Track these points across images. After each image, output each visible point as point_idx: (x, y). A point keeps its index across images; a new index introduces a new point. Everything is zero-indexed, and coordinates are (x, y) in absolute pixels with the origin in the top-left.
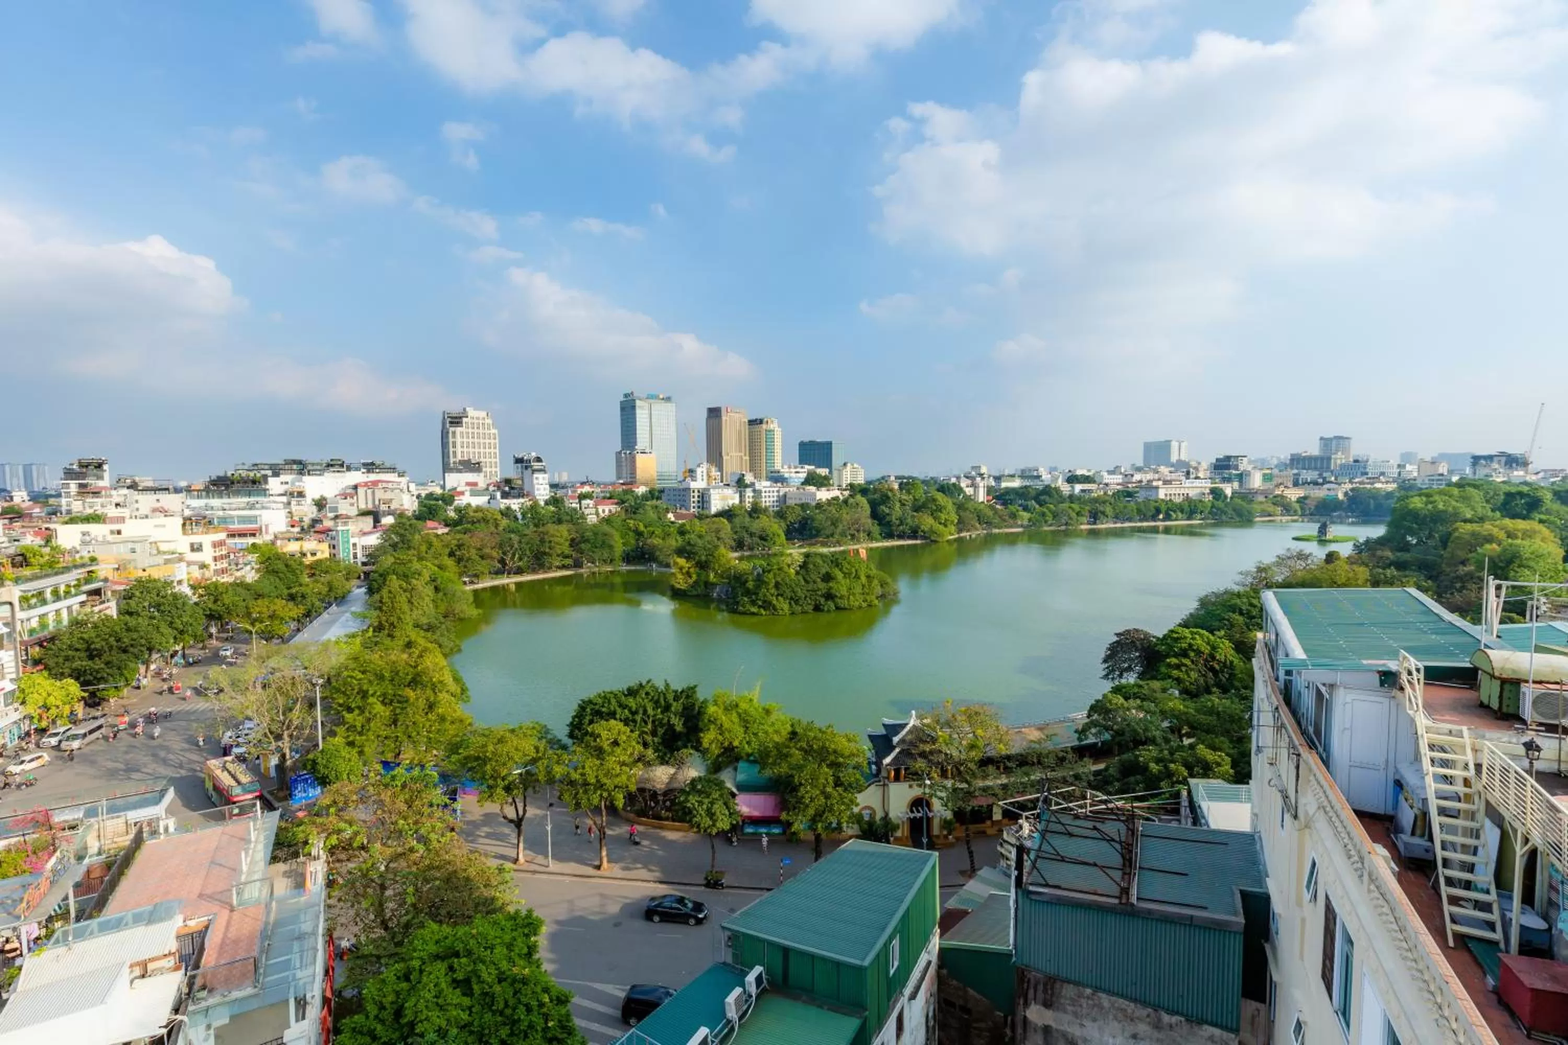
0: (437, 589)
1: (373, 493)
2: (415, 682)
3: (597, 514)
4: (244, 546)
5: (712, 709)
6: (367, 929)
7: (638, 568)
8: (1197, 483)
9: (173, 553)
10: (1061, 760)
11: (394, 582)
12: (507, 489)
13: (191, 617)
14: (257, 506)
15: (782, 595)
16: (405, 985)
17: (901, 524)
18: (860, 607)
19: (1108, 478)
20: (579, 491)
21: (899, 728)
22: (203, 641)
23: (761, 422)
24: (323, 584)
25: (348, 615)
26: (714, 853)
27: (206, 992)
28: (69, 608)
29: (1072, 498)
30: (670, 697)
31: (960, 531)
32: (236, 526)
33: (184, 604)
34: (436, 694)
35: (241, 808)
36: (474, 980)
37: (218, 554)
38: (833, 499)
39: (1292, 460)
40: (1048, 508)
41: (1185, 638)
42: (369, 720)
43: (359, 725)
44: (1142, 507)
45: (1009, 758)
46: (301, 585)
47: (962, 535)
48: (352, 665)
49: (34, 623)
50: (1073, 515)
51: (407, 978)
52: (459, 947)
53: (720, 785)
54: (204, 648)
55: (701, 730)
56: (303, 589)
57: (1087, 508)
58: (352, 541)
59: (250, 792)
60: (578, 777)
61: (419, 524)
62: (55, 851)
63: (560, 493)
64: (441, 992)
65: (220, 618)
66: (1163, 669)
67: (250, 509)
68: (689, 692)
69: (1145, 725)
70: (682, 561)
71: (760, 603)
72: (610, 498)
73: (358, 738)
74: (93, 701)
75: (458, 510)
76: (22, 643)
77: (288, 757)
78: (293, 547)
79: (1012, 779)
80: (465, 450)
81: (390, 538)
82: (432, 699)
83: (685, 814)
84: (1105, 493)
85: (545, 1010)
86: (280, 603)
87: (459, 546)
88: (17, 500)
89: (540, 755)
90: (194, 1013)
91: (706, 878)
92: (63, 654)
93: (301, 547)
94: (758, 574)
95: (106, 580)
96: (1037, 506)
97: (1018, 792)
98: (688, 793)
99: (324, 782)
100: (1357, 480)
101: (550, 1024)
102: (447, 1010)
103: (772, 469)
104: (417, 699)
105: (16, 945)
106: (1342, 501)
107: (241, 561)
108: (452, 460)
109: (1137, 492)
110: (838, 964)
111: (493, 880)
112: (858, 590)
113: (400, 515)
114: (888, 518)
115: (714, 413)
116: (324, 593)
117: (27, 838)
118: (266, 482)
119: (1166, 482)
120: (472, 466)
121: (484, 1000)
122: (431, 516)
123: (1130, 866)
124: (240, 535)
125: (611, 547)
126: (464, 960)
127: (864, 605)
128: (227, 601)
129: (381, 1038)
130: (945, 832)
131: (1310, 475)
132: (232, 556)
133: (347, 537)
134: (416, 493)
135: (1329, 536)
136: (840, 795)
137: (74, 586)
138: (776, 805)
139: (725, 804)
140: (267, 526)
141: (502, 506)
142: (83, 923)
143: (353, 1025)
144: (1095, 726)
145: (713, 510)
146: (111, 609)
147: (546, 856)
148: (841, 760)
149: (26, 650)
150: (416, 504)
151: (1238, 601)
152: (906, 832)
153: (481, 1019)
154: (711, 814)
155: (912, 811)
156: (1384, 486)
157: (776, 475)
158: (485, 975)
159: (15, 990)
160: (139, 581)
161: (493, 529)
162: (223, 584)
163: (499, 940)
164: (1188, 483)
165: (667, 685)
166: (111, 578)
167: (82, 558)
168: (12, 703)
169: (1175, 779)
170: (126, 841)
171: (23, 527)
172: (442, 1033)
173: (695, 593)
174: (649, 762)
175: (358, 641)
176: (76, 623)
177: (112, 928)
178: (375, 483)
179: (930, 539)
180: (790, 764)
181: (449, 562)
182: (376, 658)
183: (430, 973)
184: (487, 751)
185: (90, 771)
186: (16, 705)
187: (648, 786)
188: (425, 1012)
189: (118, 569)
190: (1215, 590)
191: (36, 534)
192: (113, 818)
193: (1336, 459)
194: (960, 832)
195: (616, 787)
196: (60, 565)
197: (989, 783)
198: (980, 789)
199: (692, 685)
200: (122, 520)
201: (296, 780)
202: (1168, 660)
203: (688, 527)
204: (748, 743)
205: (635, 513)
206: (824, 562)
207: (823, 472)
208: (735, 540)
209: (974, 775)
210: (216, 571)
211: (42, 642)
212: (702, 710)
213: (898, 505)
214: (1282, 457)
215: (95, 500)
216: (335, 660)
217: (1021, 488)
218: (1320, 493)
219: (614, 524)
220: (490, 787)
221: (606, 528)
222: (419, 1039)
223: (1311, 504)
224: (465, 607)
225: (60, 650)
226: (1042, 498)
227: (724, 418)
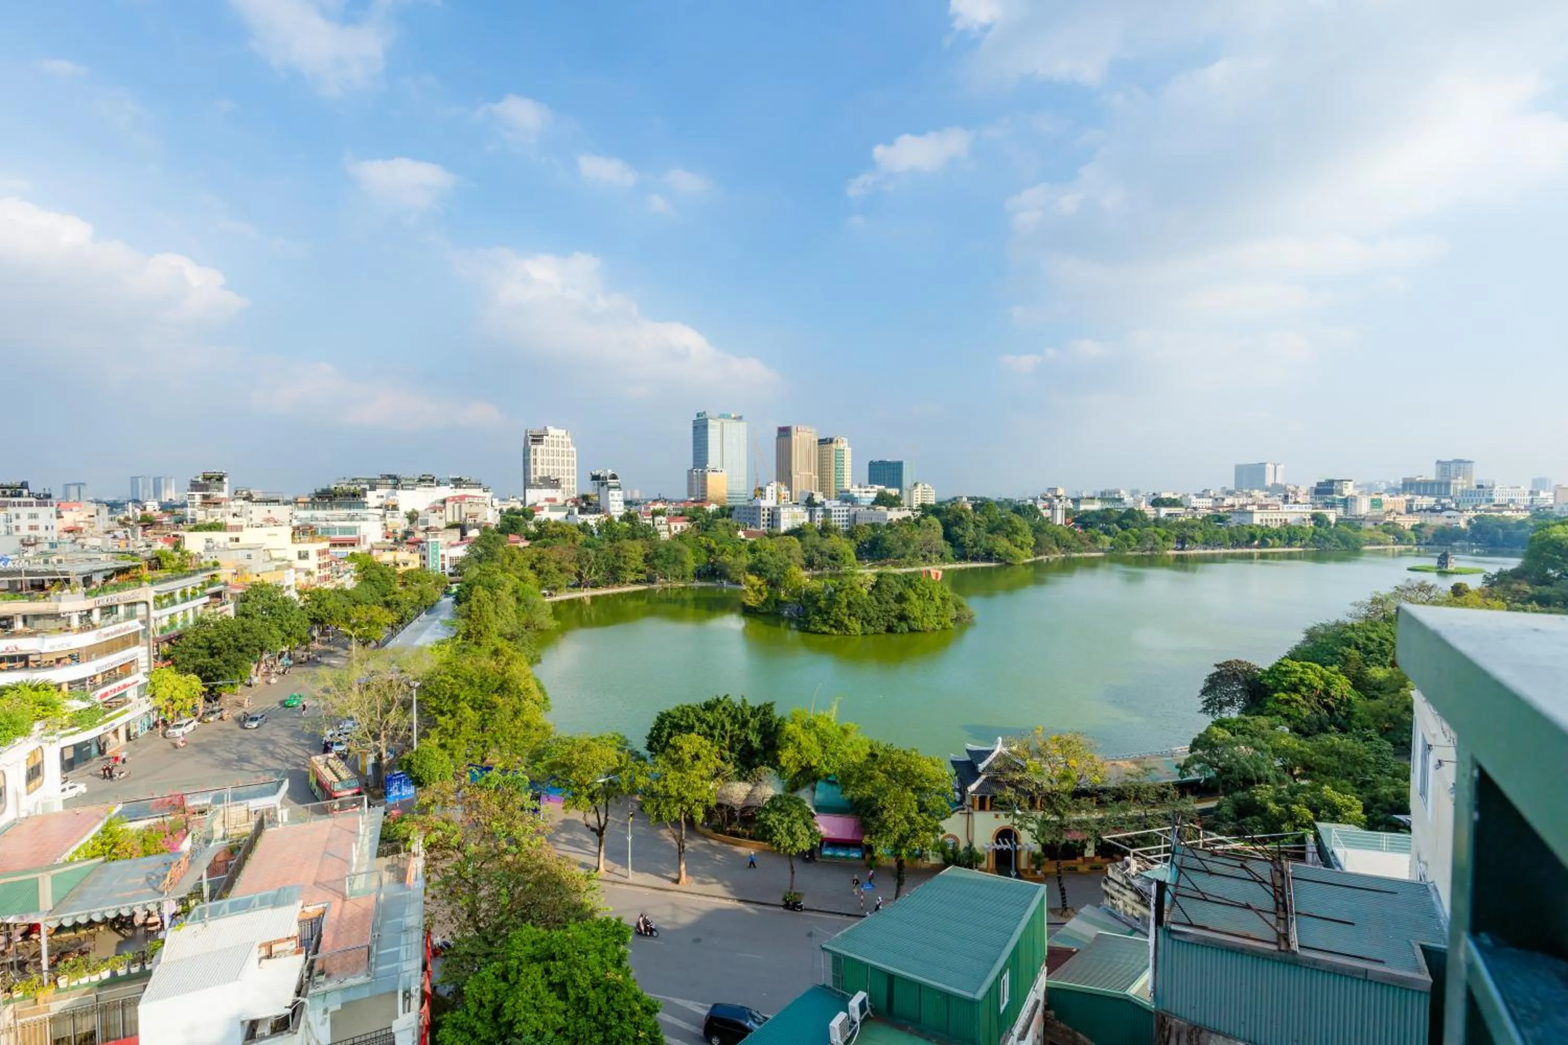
0: (519, 600)
1: (460, 507)
2: (503, 688)
3: (669, 530)
4: (345, 555)
5: (789, 727)
6: (463, 928)
7: (709, 584)
8: (1296, 508)
9: (283, 560)
10: (1163, 796)
11: (481, 593)
12: (584, 505)
13: (298, 620)
14: (357, 518)
15: (854, 615)
16: (502, 985)
17: (975, 545)
18: (934, 630)
19: (1195, 502)
20: (652, 508)
21: (983, 755)
22: (307, 643)
23: (831, 441)
24: (415, 592)
25: (437, 622)
26: (793, 873)
27: (324, 977)
28: (194, 608)
29: (1157, 522)
30: (748, 713)
31: (1038, 554)
32: (338, 536)
33: (292, 608)
34: (520, 701)
35: (341, 803)
36: (569, 984)
37: (322, 562)
38: (904, 519)
39: (1404, 485)
40: (1130, 532)
41: (1296, 671)
42: (460, 724)
43: (450, 728)
44: (1236, 533)
45: (1104, 791)
46: (394, 593)
47: (1040, 558)
48: (444, 669)
49: (165, 622)
50: (1159, 540)
51: (505, 978)
52: (555, 949)
53: (800, 803)
54: (307, 650)
55: (779, 748)
56: (398, 596)
57: (1175, 533)
58: (441, 552)
59: (350, 788)
60: (660, 788)
61: (503, 537)
62: (187, 833)
63: (633, 510)
64: (537, 994)
65: (322, 622)
66: (1270, 704)
67: (351, 520)
68: (765, 710)
69: (1255, 763)
70: (753, 579)
71: (832, 622)
72: (681, 515)
73: (449, 741)
74: (211, 696)
75: (538, 525)
76: (154, 639)
77: (384, 755)
78: (387, 557)
79: (1108, 814)
80: (545, 467)
81: (476, 550)
82: (518, 706)
83: (765, 832)
84: (1194, 518)
85: (636, 1019)
86: (377, 609)
87: (540, 559)
88: (149, 509)
89: (623, 765)
90: (313, 996)
91: (785, 899)
92: (188, 651)
93: (395, 557)
94: (830, 594)
95: (226, 584)
96: (1119, 530)
97: (1115, 828)
98: (768, 811)
99: (418, 782)
100: (1481, 507)
101: (641, 1034)
102: (544, 1013)
103: (841, 488)
104: (505, 705)
105: (157, 919)
106: (1465, 530)
107: (341, 569)
108: (532, 477)
109: (1230, 517)
110: (948, 996)
111: (581, 886)
112: (932, 612)
113: (485, 529)
114: (961, 539)
115: (785, 432)
116: (416, 601)
117: (166, 819)
118: (365, 496)
119: (1262, 507)
120: (552, 483)
121: (579, 1004)
122: (513, 530)
123: (1285, 910)
124: (340, 545)
125: (683, 563)
126: (559, 963)
127: (939, 627)
128: (329, 607)
129: (480, 1035)
130: (1033, 867)
131: (1427, 501)
132: (334, 564)
133: (437, 548)
134: (498, 508)
135: (1451, 568)
136: (925, 820)
137: (200, 588)
138: (855, 828)
139: (805, 824)
140: (365, 537)
141: (579, 522)
142: (216, 903)
143: (454, 1021)
144: (1199, 762)
145: (783, 528)
146: (230, 610)
147: (627, 867)
148: (927, 785)
149: (158, 646)
150: (499, 518)
151: (1353, 634)
152: (992, 864)
153: (575, 1023)
154: (791, 833)
155: (998, 843)
156: (1515, 514)
157: (846, 494)
158: (579, 980)
159: (159, 961)
160: (254, 585)
161: (571, 543)
162: (326, 590)
163: (592, 946)
164: (1286, 508)
165: (744, 701)
166: (230, 582)
167: (206, 562)
168: (143, 696)
169: (1298, 821)
170: (249, 828)
171: (155, 534)
172: (538, 1035)
173: (765, 610)
174: (726, 777)
175: (448, 648)
176: (201, 622)
177: (240, 909)
178: (462, 498)
179: (1006, 562)
180: (873, 785)
181: (531, 574)
182: (467, 665)
183: (528, 975)
184: (573, 759)
185: (209, 760)
186: (148, 697)
187: (725, 802)
188: (523, 1012)
189: (236, 574)
190: (1325, 622)
191: (166, 540)
192: (236, 805)
193: (1456, 484)
194: (1050, 867)
195: (696, 801)
196: (188, 569)
197: (1084, 816)
198: (1074, 822)
199: (768, 703)
200: (239, 528)
201: (391, 779)
202: (1276, 695)
203: (758, 545)
204: (827, 763)
205: (706, 530)
206: (897, 583)
207: (893, 492)
208: (805, 559)
209: (1067, 807)
210: (320, 578)
211: (171, 639)
212: (780, 728)
213: (972, 526)
214: (1392, 481)
215: (217, 510)
216: (428, 665)
217: (1102, 510)
218: (1438, 521)
219: (687, 541)
220: (574, 795)
221: (678, 545)
222: (517, 1040)
223: (1428, 533)
224: (544, 618)
225: (186, 647)
226: (1124, 521)
227: (794, 437)
